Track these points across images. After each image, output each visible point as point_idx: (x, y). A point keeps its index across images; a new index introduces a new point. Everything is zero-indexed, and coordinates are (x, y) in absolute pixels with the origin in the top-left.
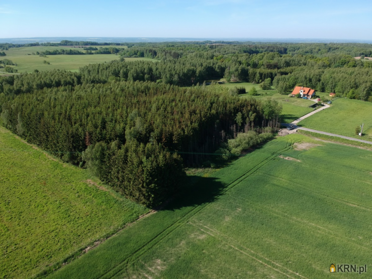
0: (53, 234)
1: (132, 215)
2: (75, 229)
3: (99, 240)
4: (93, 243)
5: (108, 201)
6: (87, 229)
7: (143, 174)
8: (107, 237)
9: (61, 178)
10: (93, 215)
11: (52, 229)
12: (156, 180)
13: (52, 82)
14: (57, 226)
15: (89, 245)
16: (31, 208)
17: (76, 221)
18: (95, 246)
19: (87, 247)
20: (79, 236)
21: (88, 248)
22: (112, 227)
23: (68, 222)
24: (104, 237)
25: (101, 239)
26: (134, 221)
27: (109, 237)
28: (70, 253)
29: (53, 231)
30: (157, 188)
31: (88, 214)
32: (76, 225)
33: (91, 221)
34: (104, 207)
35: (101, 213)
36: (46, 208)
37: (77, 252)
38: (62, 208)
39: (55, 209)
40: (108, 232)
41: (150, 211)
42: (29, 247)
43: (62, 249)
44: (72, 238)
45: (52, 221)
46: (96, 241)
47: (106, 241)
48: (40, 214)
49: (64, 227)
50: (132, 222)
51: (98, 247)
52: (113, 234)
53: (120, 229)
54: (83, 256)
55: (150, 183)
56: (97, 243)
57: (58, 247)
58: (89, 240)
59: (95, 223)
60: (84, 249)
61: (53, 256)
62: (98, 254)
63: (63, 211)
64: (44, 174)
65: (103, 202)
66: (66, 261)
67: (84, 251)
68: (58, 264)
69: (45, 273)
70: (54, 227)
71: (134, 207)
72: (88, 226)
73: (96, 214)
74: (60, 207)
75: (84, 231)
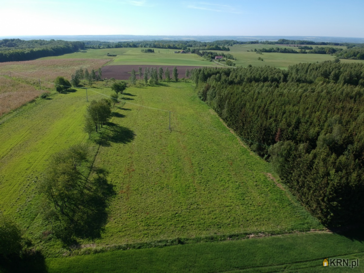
0: (227, 209)
1: (303, 224)
2: (245, 213)
3: (263, 233)
4: (258, 233)
5: (282, 201)
6: (256, 218)
7: (327, 187)
8: (272, 234)
9: (245, 163)
10: (264, 207)
11: (228, 204)
12: (341, 199)
13: (261, 77)
14: (232, 203)
15: (254, 233)
16: (216, 180)
17: (248, 207)
18: (259, 237)
19: (251, 234)
20: (248, 221)
21: (252, 235)
22: (279, 227)
23: (242, 204)
24: (269, 232)
25: (266, 233)
26: (303, 231)
27: (273, 235)
28: (236, 231)
29: (228, 206)
30: (339, 208)
31: (260, 205)
32: (247, 211)
33: (262, 212)
34: (276, 204)
35: (272, 209)
36: (227, 185)
37: (241, 234)
38: (240, 190)
39: (234, 189)
40: (274, 230)
41: (324, 229)
42: (206, 211)
43: (231, 225)
44: (241, 219)
45: (229, 198)
46: (261, 232)
47: (270, 237)
48: (222, 188)
49: (238, 207)
50: (301, 231)
51: (261, 239)
52: (278, 234)
53: (287, 233)
54: (246, 240)
55: (333, 200)
56: (261, 234)
57: (228, 222)
58: (255, 229)
59: (264, 216)
60: (249, 234)
61: (222, 227)
62: (260, 245)
63: (240, 192)
64: (233, 156)
65: (277, 199)
66: (231, 236)
67: (248, 236)
68: (224, 236)
69: (212, 239)
70: (229, 203)
71: (307, 217)
72: (257, 215)
73: (268, 208)
74: (238, 188)
75: (253, 219)
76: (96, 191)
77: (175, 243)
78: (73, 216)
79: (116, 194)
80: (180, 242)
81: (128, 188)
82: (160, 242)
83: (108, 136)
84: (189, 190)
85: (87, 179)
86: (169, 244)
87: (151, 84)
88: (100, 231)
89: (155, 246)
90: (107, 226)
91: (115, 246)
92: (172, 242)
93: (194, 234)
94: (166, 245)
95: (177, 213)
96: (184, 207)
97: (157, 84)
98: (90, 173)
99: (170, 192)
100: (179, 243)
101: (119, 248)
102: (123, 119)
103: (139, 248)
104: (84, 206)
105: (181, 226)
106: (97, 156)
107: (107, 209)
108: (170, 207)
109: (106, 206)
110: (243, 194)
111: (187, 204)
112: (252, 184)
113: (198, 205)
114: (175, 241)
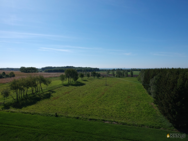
0: (104, 110)
3: (117, 122)
9: (139, 98)
10: (132, 114)
11: (106, 109)
17: (120, 112)
18: (112, 123)
19: (107, 121)
20: (112, 116)
24: (122, 123)
25: (119, 123)
27: (125, 125)
28: (97, 118)
31: (130, 112)
35: (138, 115)
36: (116, 103)
37: (100, 120)
39: (119, 105)
40: (127, 123)
41: (175, 130)
42: (89, 109)
44: (108, 115)
46: (115, 122)
47: (121, 125)
49: (112, 111)
53: (137, 126)
54: (101, 123)
57: (97, 114)
59: (128, 116)
60: (105, 121)
65: (146, 112)
66: (91, 119)
67: (104, 122)
68: (87, 118)
69: (78, 118)
70: (108, 109)
72: (122, 116)
73: (134, 114)
74: (122, 105)
75: (117, 116)
76: (42, 96)
78: (20, 101)
79: (49, 98)
80: (57, 116)
81: (58, 98)
82: (46, 114)
84: (89, 102)
87: (117, 77)
88: (23, 107)
89: (42, 115)
92: (52, 115)
94: (47, 116)
95: (71, 107)
98: (47, 92)
99: (77, 101)
100: (55, 117)
101: (23, 113)
103: (32, 114)
104: (29, 100)
106: (58, 88)
107: (38, 102)
108: (71, 105)
109: (39, 101)
110: (123, 107)
111: (81, 105)
112: (134, 105)
113: (87, 107)
114: (54, 115)
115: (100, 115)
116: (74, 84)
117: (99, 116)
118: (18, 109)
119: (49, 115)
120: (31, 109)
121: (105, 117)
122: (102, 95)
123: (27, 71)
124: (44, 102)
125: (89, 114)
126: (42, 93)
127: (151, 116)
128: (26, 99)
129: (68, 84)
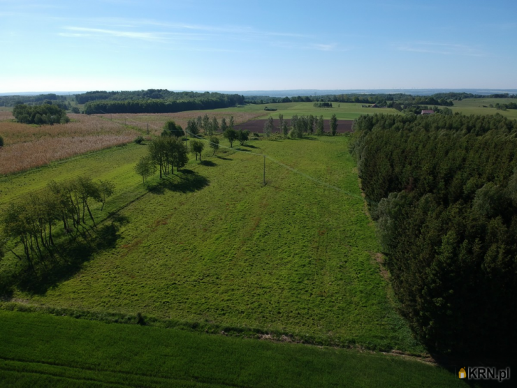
0: (259, 291)
1: (382, 338)
2: (285, 302)
3: (292, 336)
4: (281, 334)
5: (370, 295)
6: (298, 312)
8: (306, 342)
9: (348, 235)
10: (329, 299)
11: (266, 284)
12: (451, 291)
14: (274, 285)
15: (272, 333)
16: (277, 250)
17: (299, 293)
18: (279, 340)
19: (267, 334)
20: (279, 313)
21: (268, 336)
22: (330, 334)
23: (290, 288)
24: (302, 337)
25: (297, 338)
26: (374, 350)
27: (309, 343)
28: (244, 323)
29: (263, 288)
30: (449, 312)
31: (324, 294)
32: (293, 299)
33: (318, 306)
34: (355, 299)
35: (342, 305)
36: (290, 259)
37: (250, 330)
38: (305, 268)
39: (296, 265)
40: (316, 336)
41: (424, 354)
42: (223, 288)
43: (243, 314)
44: (270, 309)
45: (276, 277)
46: (286, 335)
47: (300, 345)
49: (280, 291)
50: (369, 348)
51: (280, 344)
52: (321, 343)
53: (338, 345)
54: (252, 340)
56: (285, 337)
57: (242, 308)
58: (280, 327)
59: (317, 311)
60: (263, 333)
61: (227, 314)
62: (269, 353)
63: (302, 272)
64: (335, 224)
65: (361, 292)
66: (227, 330)
67: (260, 335)
68: (217, 327)
69: (195, 326)
70: (270, 284)
71: (400, 328)
72: (304, 309)
73: (333, 302)
74: (304, 266)
75: (291, 312)
76: (93, 240)
77: (132, 320)
78: (37, 263)
79: (114, 248)
80: (141, 321)
81: (137, 244)
82: (113, 315)
83: (171, 183)
84: (222, 258)
85: (95, 226)
86: (123, 320)
87: (293, 137)
88: (49, 287)
89: (102, 319)
90: (66, 283)
91: (49, 308)
92: (129, 319)
93: (173, 316)
94: (116, 321)
95: (175, 283)
96: (193, 278)
97: (300, 137)
98: (105, 219)
99: (190, 257)
100: (138, 323)
101: (52, 311)
102: (210, 168)
103: (77, 317)
104: (61, 256)
105: (164, 300)
106: (134, 203)
107: (85, 263)
108: (173, 274)
109: (88, 260)
110: (306, 275)
111: (202, 274)
112: (334, 264)
113: (217, 278)
114: (135, 318)
115: (250, 311)
116: (176, 183)
117: (248, 316)
118: (36, 297)
119: (120, 320)
120: (72, 296)
121: (264, 317)
122: (254, 229)
123: (34, 117)
124: (102, 263)
125: (223, 310)
126: (92, 227)
127: (373, 304)
128: (51, 253)
129: (160, 184)
